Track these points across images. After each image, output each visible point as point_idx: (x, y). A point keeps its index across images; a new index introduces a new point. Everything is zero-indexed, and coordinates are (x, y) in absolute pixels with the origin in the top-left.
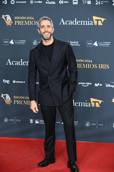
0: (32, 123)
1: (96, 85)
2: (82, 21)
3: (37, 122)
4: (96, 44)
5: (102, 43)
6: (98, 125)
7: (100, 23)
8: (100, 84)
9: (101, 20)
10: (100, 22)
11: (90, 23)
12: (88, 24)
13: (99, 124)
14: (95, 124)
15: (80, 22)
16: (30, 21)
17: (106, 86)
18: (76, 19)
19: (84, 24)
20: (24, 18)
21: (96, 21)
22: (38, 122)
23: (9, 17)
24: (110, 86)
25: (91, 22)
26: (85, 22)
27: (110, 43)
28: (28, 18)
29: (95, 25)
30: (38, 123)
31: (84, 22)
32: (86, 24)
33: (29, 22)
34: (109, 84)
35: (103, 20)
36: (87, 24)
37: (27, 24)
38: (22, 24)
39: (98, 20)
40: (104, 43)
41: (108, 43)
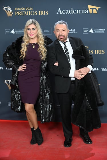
1: (93, 69)
4: (91, 31)
5: (97, 30)
10: (94, 10)
15: (76, 11)
17: (103, 70)
19: (80, 13)
20: (24, 9)
23: (9, 9)
28: (27, 9)
29: (90, 13)
37: (26, 14)
38: (22, 15)
39: (92, 9)
40: (99, 29)
41: (103, 29)
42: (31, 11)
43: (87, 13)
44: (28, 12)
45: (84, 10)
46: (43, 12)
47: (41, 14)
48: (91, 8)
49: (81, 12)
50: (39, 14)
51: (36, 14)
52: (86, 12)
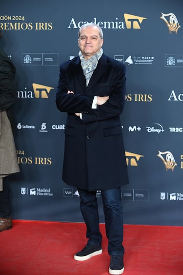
0: (24, 193)
1: (131, 129)
2: (105, 23)
3: (33, 193)
4: (129, 60)
5: (140, 59)
6: (135, 195)
7: (136, 26)
8: (137, 127)
9: (137, 20)
10: (135, 23)
11: (118, 25)
12: (117, 28)
13: (137, 195)
14: (129, 195)
15: (102, 24)
16: (19, 24)
17: (148, 131)
18: (95, 19)
19: (109, 28)
20: (9, 18)
21: (130, 22)
22: (35, 192)
24: (154, 131)
25: (121, 24)
26: (111, 24)
27: (153, 58)
28: (15, 18)
29: (128, 28)
30: (35, 194)
31: (109, 23)
32: (113, 28)
33: (17, 25)
34: (153, 128)
35: (141, 19)
36: (115, 27)
37: (13, 28)
38: (5, 29)
39: (132, 21)
40: (143, 58)
41: (150, 58)
42: (21, 22)
43: (123, 27)
44: (16, 24)
45: (117, 23)
46: (43, 24)
47: (40, 29)
48: (129, 20)
49: (111, 26)
50: (37, 29)
51: (30, 28)
52: (121, 27)
